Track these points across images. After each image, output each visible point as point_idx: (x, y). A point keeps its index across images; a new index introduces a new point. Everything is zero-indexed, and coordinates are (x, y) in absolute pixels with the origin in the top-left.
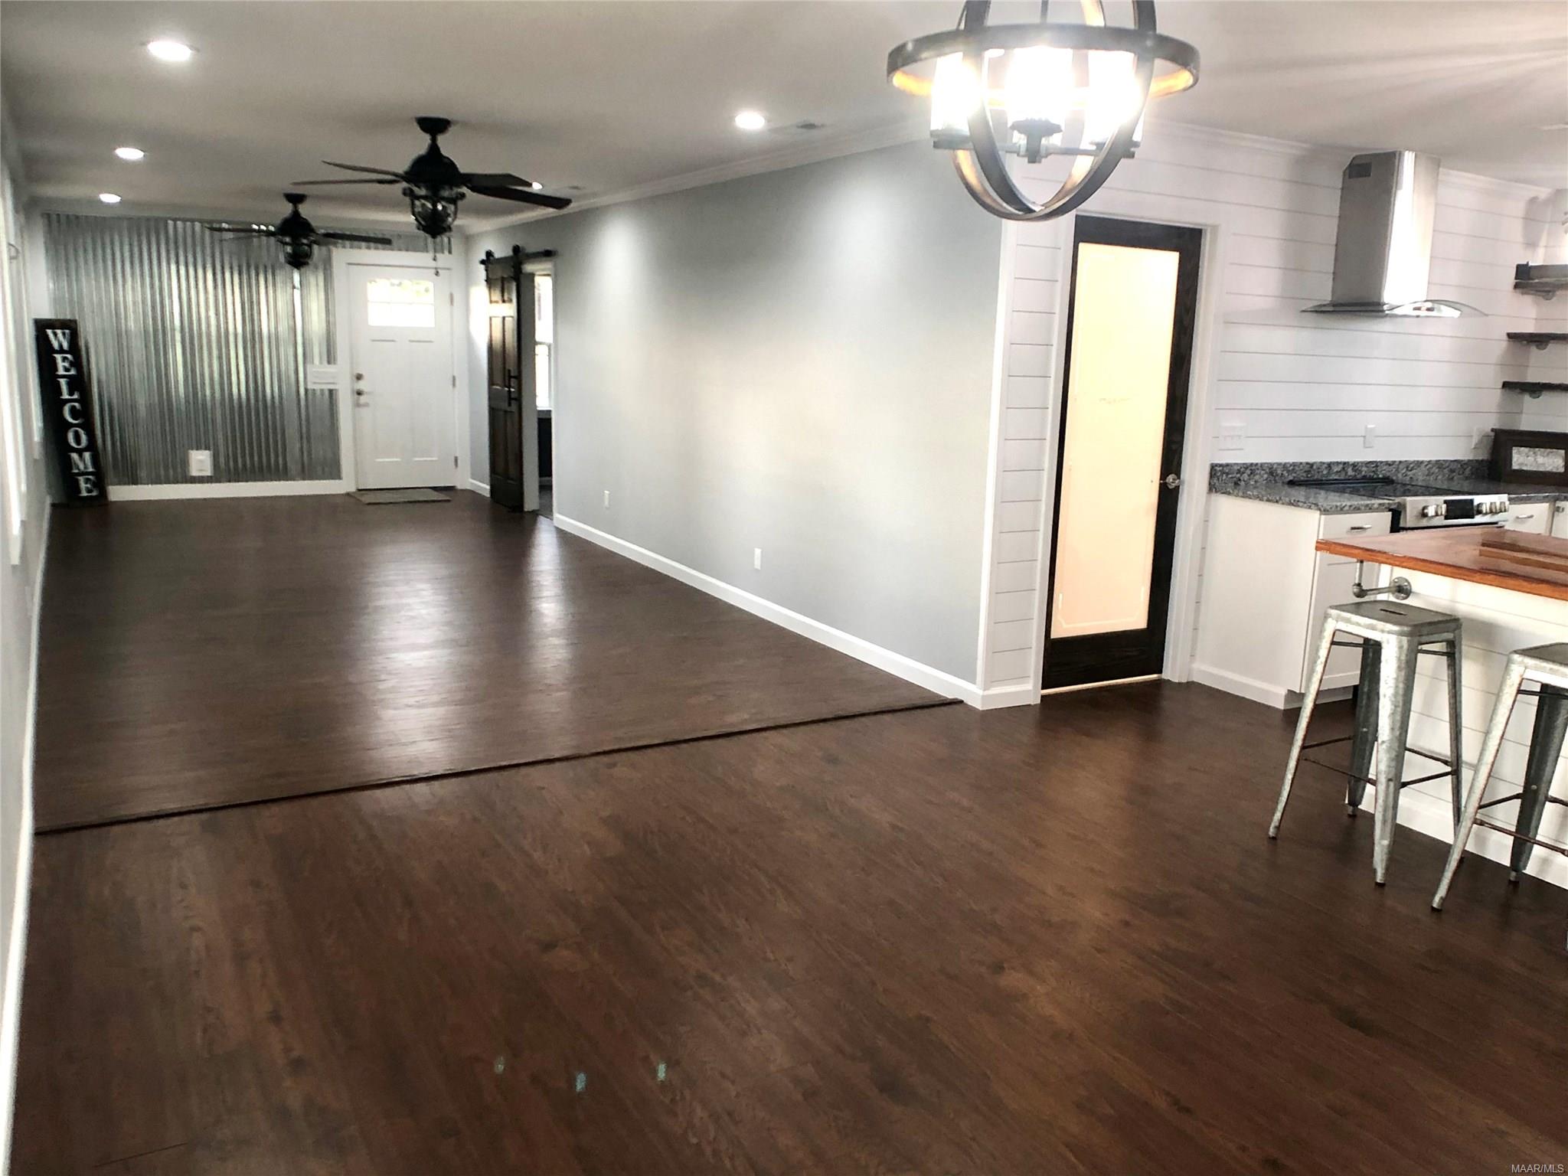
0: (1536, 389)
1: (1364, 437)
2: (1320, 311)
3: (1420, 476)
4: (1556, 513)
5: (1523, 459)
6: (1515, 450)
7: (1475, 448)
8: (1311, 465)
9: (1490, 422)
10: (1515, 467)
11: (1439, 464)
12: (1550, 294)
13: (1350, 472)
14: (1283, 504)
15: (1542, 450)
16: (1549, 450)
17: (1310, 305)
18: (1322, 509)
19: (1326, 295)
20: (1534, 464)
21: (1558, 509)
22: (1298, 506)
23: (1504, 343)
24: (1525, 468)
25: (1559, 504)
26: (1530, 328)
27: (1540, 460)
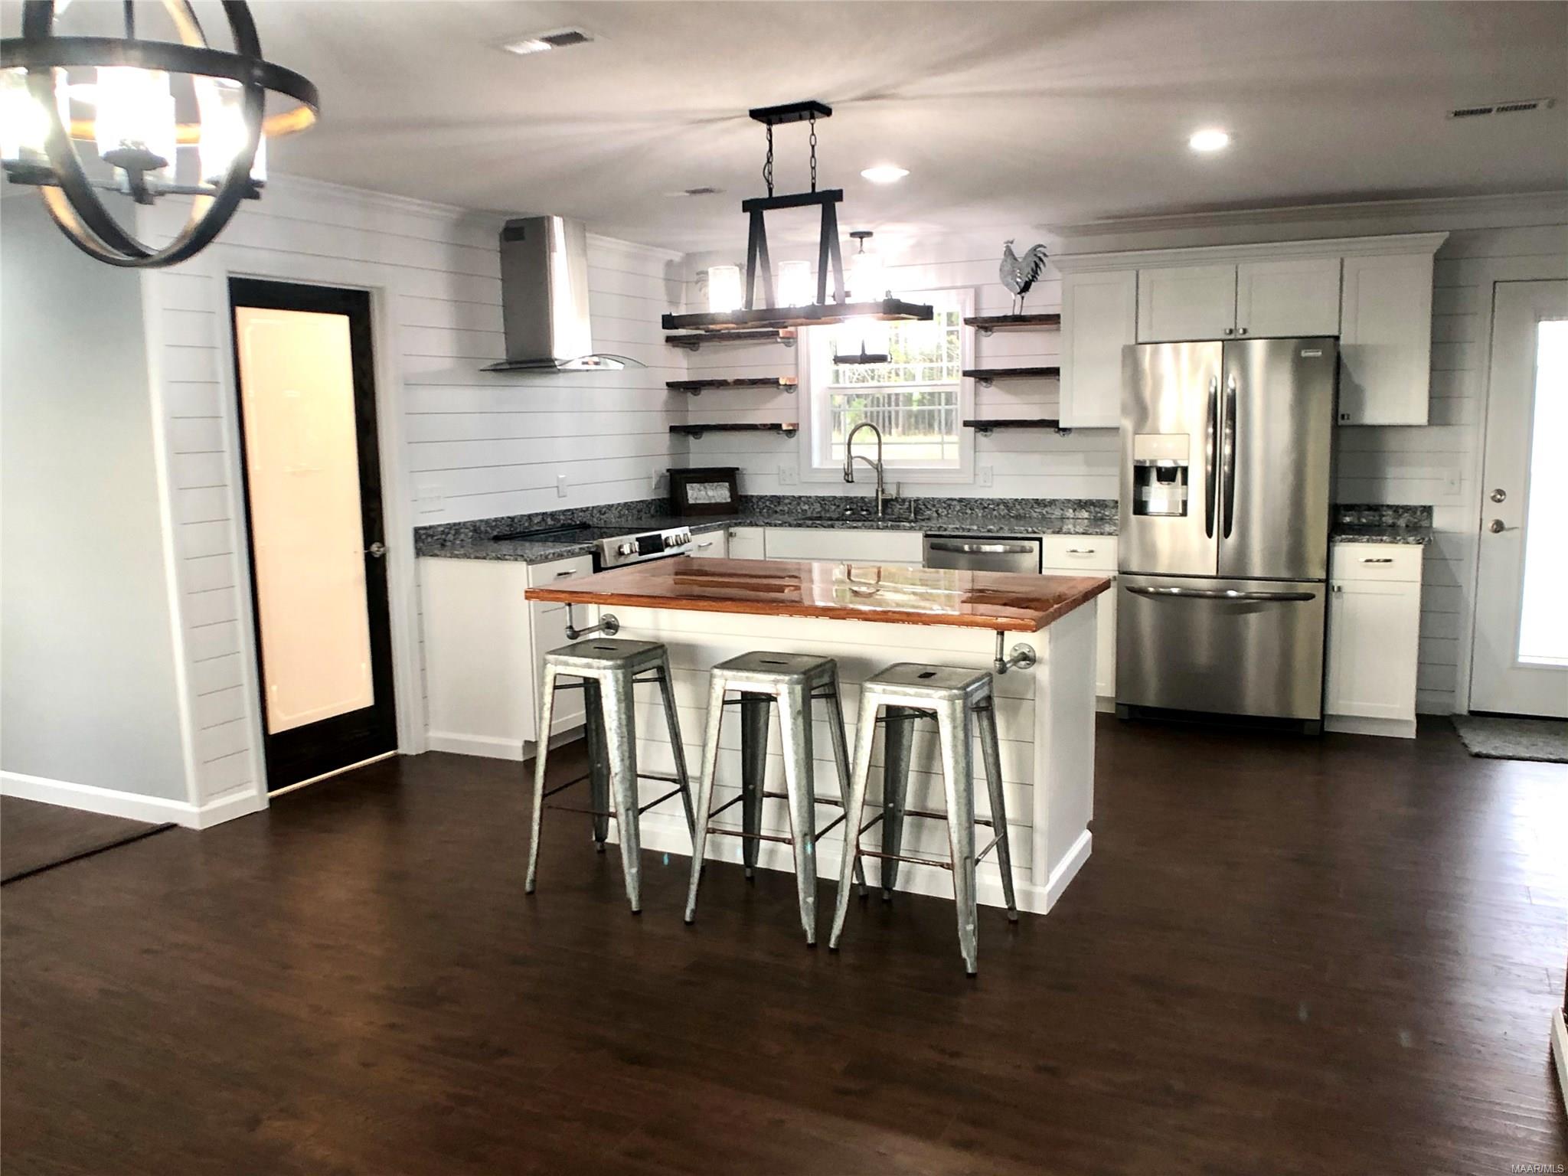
0: (697, 431)
1: (557, 487)
2: (497, 369)
3: (612, 518)
4: (730, 539)
5: (697, 494)
6: (688, 486)
7: (655, 488)
8: (512, 519)
9: (663, 464)
10: (691, 501)
11: (627, 506)
12: (696, 345)
13: (550, 522)
14: (490, 559)
15: (711, 484)
16: (716, 484)
17: (488, 364)
18: (528, 559)
19: (501, 354)
20: (707, 497)
21: (731, 535)
22: (506, 560)
23: (664, 393)
24: (698, 502)
25: (732, 530)
26: (684, 377)
27: (710, 493)
